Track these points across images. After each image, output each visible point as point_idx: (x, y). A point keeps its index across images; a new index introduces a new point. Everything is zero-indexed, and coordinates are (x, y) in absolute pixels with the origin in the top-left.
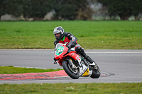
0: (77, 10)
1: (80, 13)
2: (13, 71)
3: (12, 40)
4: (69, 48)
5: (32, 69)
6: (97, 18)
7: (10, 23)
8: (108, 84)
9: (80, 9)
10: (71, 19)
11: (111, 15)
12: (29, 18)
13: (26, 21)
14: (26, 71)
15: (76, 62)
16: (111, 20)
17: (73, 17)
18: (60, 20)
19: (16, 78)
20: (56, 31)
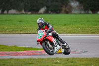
0: (61, 7)
1: (64, 9)
2: (17, 49)
3: (16, 27)
4: (47, 33)
5: (30, 48)
6: (76, 12)
7: (15, 15)
8: (83, 59)
9: (64, 6)
10: (57, 13)
11: (85, 10)
12: (28, 12)
13: (26, 14)
14: (26, 49)
15: (52, 44)
16: (85, 13)
17: (58, 12)
18: (50, 13)
19: (19, 54)
20: (38, 21)
